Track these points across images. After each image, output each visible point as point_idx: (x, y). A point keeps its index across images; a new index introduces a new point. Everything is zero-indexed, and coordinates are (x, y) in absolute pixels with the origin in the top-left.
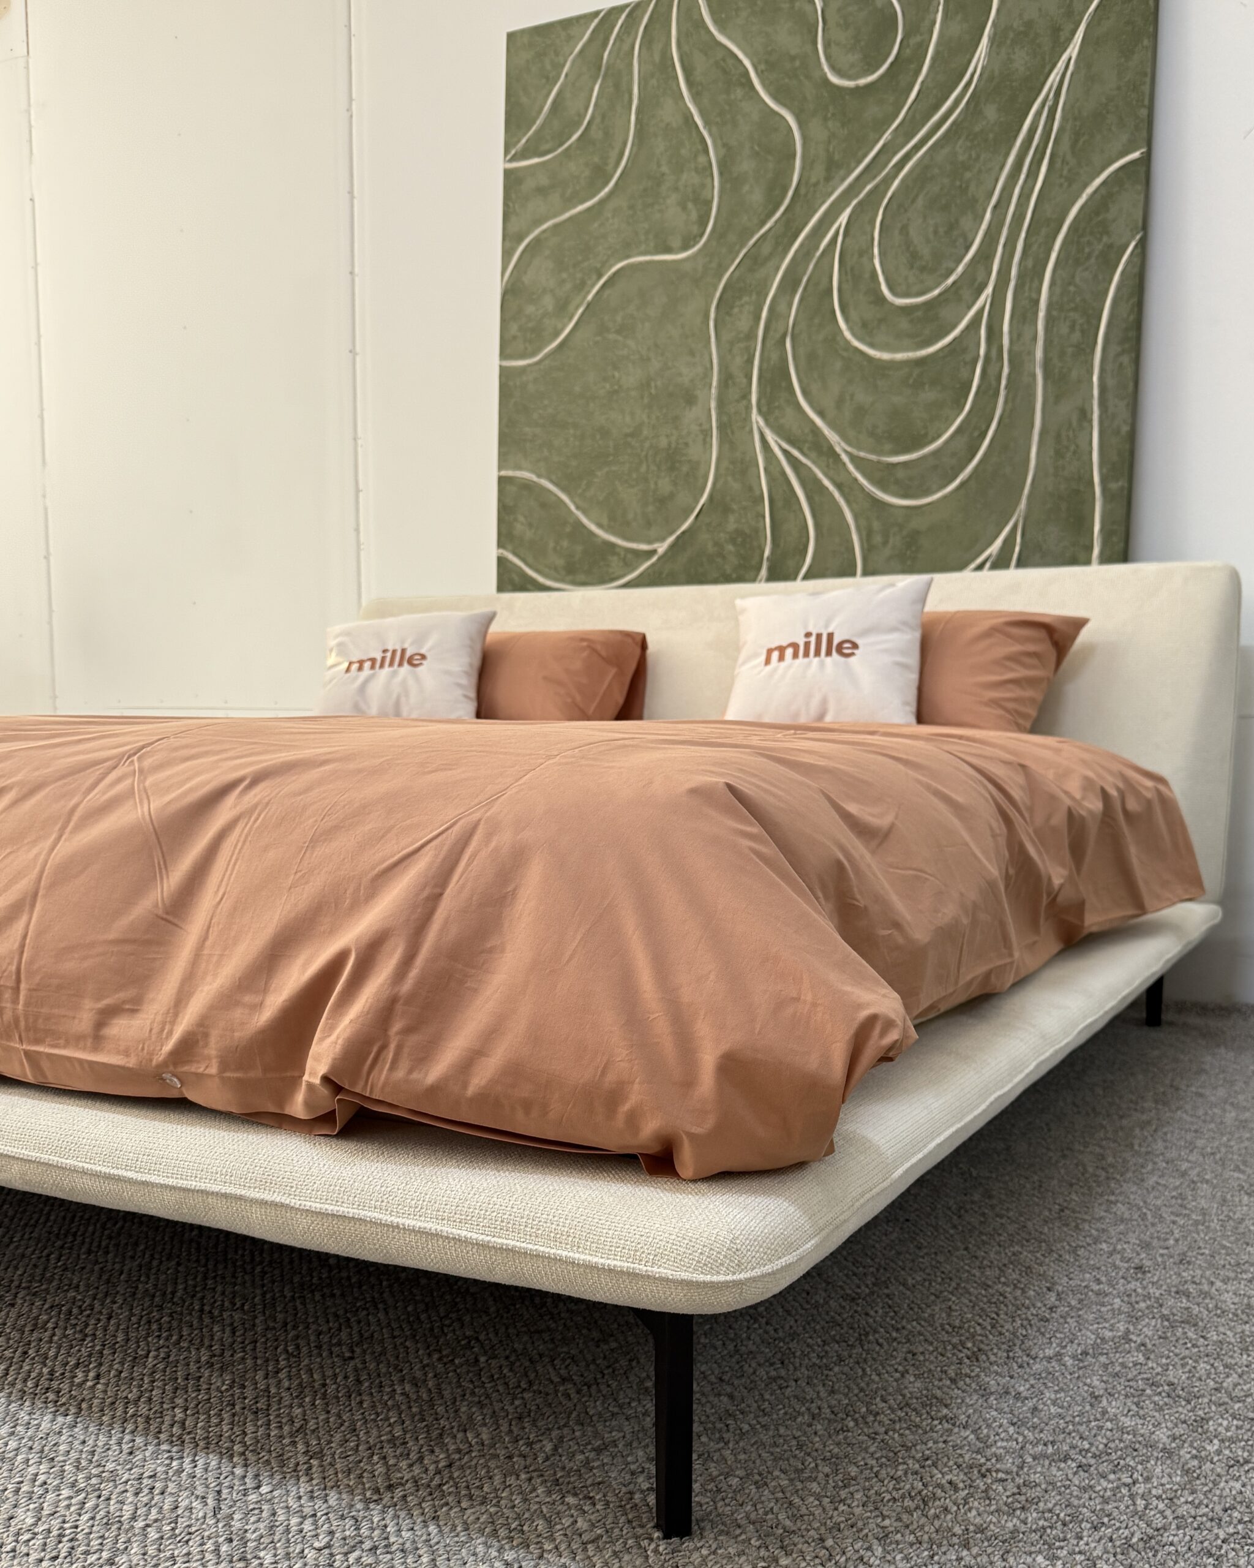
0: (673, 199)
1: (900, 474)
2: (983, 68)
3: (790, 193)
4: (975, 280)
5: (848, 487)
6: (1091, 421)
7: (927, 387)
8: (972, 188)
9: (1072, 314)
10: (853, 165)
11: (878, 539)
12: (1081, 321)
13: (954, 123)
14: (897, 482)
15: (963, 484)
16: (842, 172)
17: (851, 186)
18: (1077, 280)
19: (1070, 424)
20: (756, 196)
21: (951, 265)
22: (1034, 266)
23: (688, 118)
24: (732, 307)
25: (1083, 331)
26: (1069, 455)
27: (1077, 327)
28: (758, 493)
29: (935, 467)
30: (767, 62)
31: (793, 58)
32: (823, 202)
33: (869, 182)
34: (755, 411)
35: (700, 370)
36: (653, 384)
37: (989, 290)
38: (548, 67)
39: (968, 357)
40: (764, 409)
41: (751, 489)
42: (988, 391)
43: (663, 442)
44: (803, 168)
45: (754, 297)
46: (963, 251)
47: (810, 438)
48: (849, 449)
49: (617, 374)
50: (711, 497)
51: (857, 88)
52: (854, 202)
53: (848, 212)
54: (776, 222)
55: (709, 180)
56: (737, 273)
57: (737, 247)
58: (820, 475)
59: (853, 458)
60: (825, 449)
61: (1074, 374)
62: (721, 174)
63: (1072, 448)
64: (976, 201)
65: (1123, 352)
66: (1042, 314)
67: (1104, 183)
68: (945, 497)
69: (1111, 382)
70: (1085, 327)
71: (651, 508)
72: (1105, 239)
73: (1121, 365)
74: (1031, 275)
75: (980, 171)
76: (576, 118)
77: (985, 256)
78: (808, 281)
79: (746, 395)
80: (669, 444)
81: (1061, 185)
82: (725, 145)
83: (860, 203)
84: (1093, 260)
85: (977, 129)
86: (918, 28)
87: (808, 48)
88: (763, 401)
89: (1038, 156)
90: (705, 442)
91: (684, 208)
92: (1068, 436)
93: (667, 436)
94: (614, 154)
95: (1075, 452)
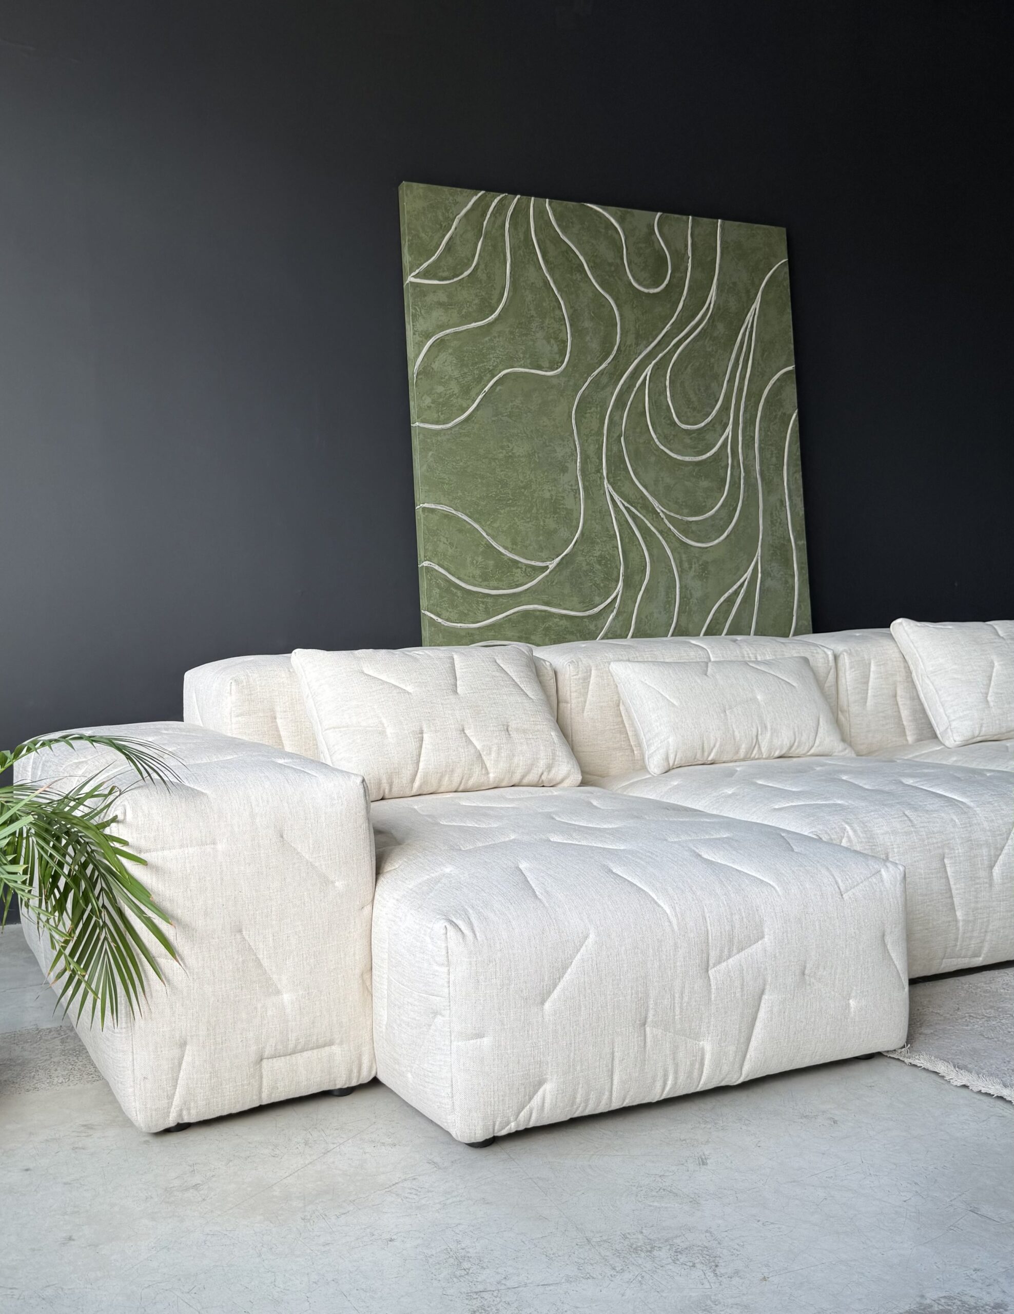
0: (540, 335)
1: (694, 528)
2: (715, 302)
3: (616, 348)
4: (722, 421)
5: (666, 533)
6: (786, 506)
7: (703, 478)
8: (716, 366)
9: (770, 447)
10: (650, 340)
11: (686, 565)
12: (775, 452)
13: (703, 329)
14: (693, 532)
15: (728, 536)
16: (645, 342)
17: (650, 352)
18: (771, 429)
19: (776, 509)
20: (595, 345)
21: (710, 410)
22: (750, 418)
23: (546, 283)
24: (586, 413)
25: (777, 457)
26: (778, 524)
27: (774, 455)
28: (612, 533)
29: (713, 526)
30: (594, 263)
31: (610, 265)
32: (636, 359)
33: (660, 353)
34: (606, 481)
35: (568, 450)
36: (536, 456)
37: (730, 427)
38: (441, 218)
39: (723, 464)
40: (612, 480)
41: (608, 530)
42: (735, 485)
43: (547, 495)
44: (621, 334)
45: (599, 409)
46: (714, 403)
47: (640, 501)
48: (664, 510)
49: (510, 444)
50: (582, 534)
51: (649, 294)
52: (654, 362)
53: (651, 366)
54: (609, 364)
55: (563, 327)
56: (587, 392)
57: (585, 375)
58: (649, 525)
59: (667, 516)
60: (650, 509)
61: (775, 480)
62: (571, 325)
63: (779, 520)
64: (719, 376)
65: (795, 472)
66: (756, 445)
67: (778, 379)
68: (719, 543)
69: (792, 487)
70: (778, 455)
71: (541, 538)
72: (782, 409)
73: (796, 478)
74: (750, 422)
75: (719, 359)
76: (466, 261)
77: (726, 408)
78: (631, 404)
79: (599, 470)
80: (551, 495)
81: (758, 376)
82: (572, 307)
83: (656, 364)
84: (777, 420)
85: (715, 334)
86: (679, 268)
87: (618, 261)
88: (610, 475)
89: (746, 358)
90: (575, 498)
91: (549, 342)
92: (776, 514)
93: (549, 491)
94: (496, 293)
95: (780, 523)
